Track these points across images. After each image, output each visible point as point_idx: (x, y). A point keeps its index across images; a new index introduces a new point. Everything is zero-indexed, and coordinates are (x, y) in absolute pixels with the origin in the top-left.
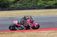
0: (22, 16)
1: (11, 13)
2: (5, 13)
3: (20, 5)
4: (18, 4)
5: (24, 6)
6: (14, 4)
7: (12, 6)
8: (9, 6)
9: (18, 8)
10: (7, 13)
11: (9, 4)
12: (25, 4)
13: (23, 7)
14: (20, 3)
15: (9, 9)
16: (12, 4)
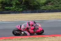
0: (54, 19)
1: (41, 16)
2: (35, 16)
3: (52, 7)
4: (49, 6)
5: (56, 8)
6: (45, 6)
7: (43, 8)
8: (40, 8)
9: (49, 11)
10: (38, 16)
11: (39, 6)
12: (57, 5)
13: (54, 9)
14: (51, 5)
15: (39, 11)
16: (43, 6)
